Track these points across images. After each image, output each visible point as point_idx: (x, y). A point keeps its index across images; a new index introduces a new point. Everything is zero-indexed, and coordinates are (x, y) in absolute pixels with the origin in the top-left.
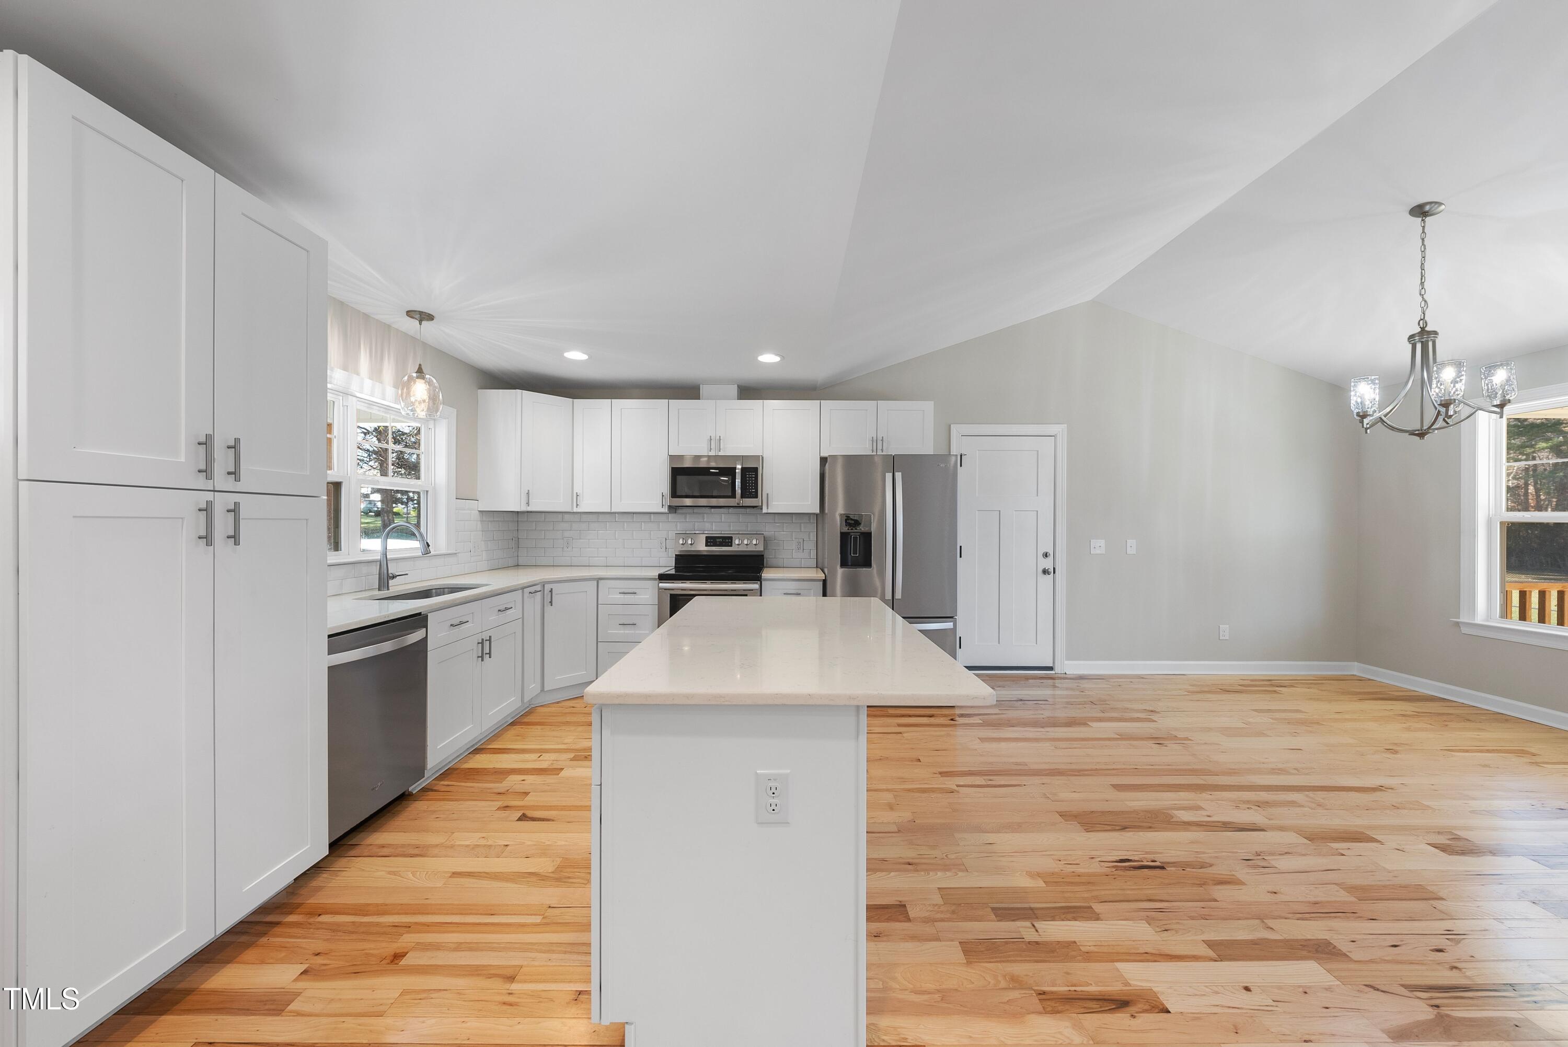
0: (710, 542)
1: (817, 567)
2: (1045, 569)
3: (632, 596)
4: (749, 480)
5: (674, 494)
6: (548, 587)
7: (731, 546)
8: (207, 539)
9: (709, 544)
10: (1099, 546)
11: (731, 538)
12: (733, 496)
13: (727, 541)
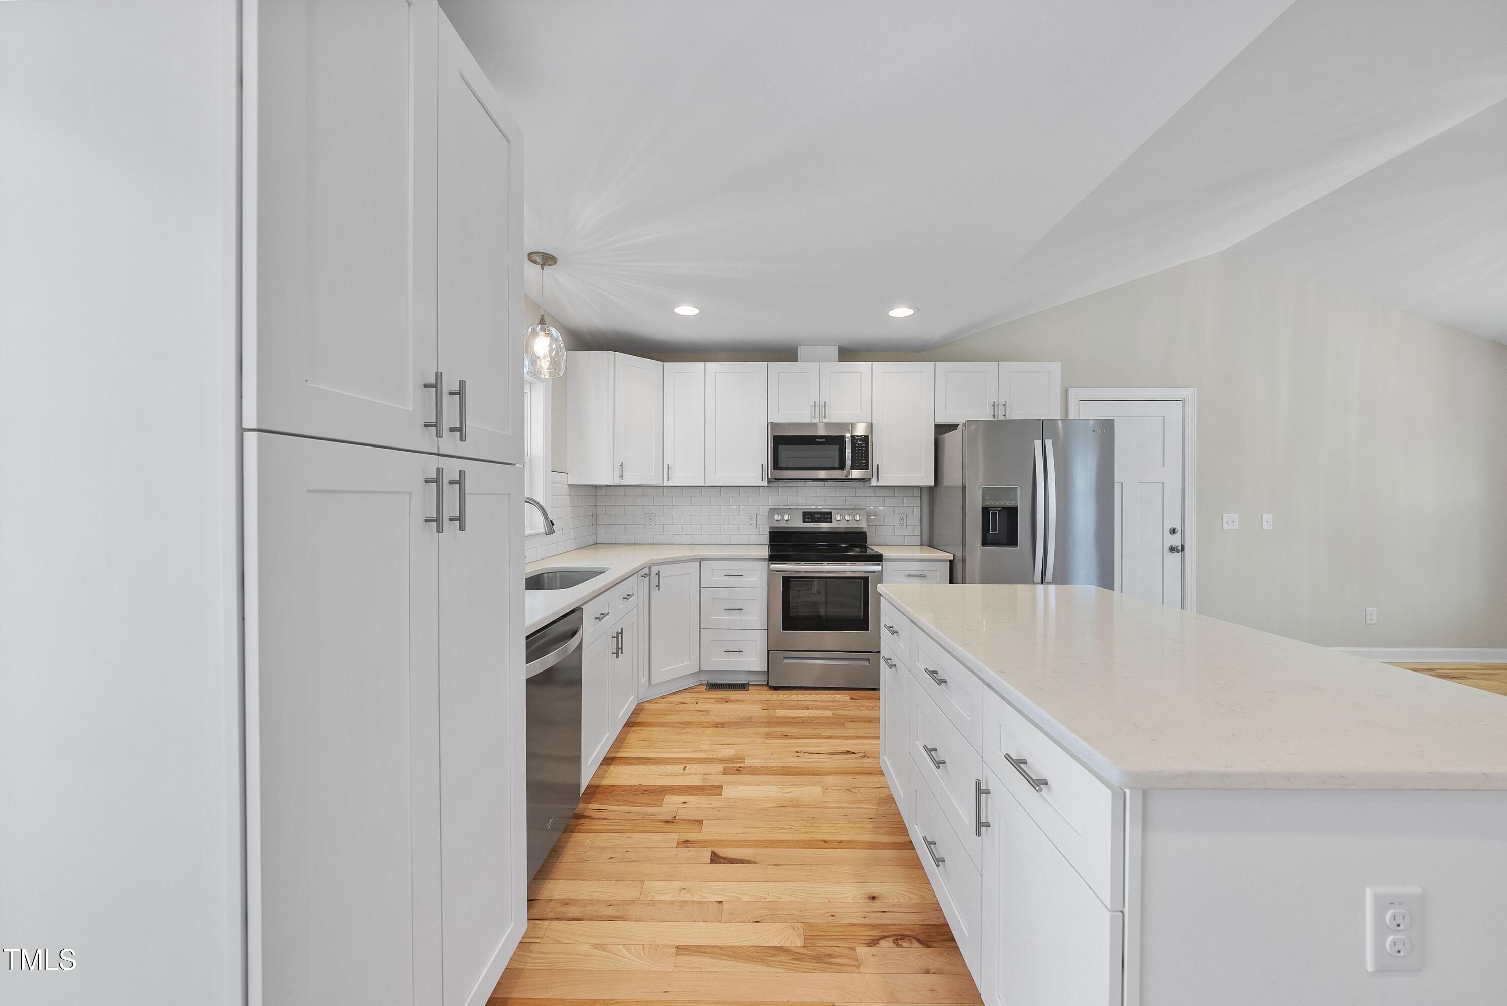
0: (808, 518)
1: (921, 545)
2: (1173, 547)
3: (738, 578)
4: (859, 450)
5: (776, 466)
6: (654, 569)
7: (831, 522)
8: (437, 521)
9: (806, 520)
10: (1231, 522)
11: (830, 513)
12: (842, 466)
13: (826, 516)
